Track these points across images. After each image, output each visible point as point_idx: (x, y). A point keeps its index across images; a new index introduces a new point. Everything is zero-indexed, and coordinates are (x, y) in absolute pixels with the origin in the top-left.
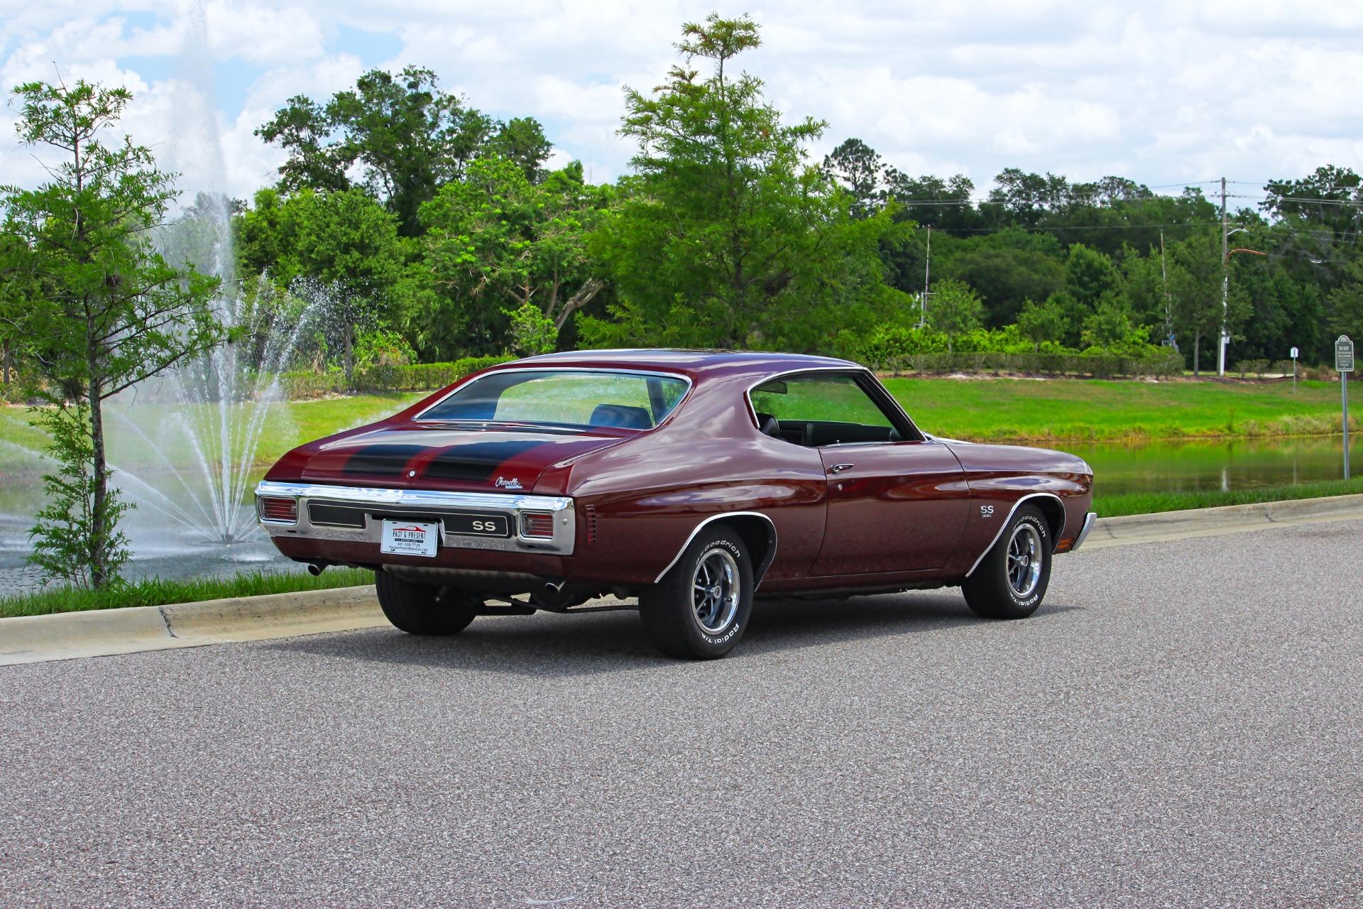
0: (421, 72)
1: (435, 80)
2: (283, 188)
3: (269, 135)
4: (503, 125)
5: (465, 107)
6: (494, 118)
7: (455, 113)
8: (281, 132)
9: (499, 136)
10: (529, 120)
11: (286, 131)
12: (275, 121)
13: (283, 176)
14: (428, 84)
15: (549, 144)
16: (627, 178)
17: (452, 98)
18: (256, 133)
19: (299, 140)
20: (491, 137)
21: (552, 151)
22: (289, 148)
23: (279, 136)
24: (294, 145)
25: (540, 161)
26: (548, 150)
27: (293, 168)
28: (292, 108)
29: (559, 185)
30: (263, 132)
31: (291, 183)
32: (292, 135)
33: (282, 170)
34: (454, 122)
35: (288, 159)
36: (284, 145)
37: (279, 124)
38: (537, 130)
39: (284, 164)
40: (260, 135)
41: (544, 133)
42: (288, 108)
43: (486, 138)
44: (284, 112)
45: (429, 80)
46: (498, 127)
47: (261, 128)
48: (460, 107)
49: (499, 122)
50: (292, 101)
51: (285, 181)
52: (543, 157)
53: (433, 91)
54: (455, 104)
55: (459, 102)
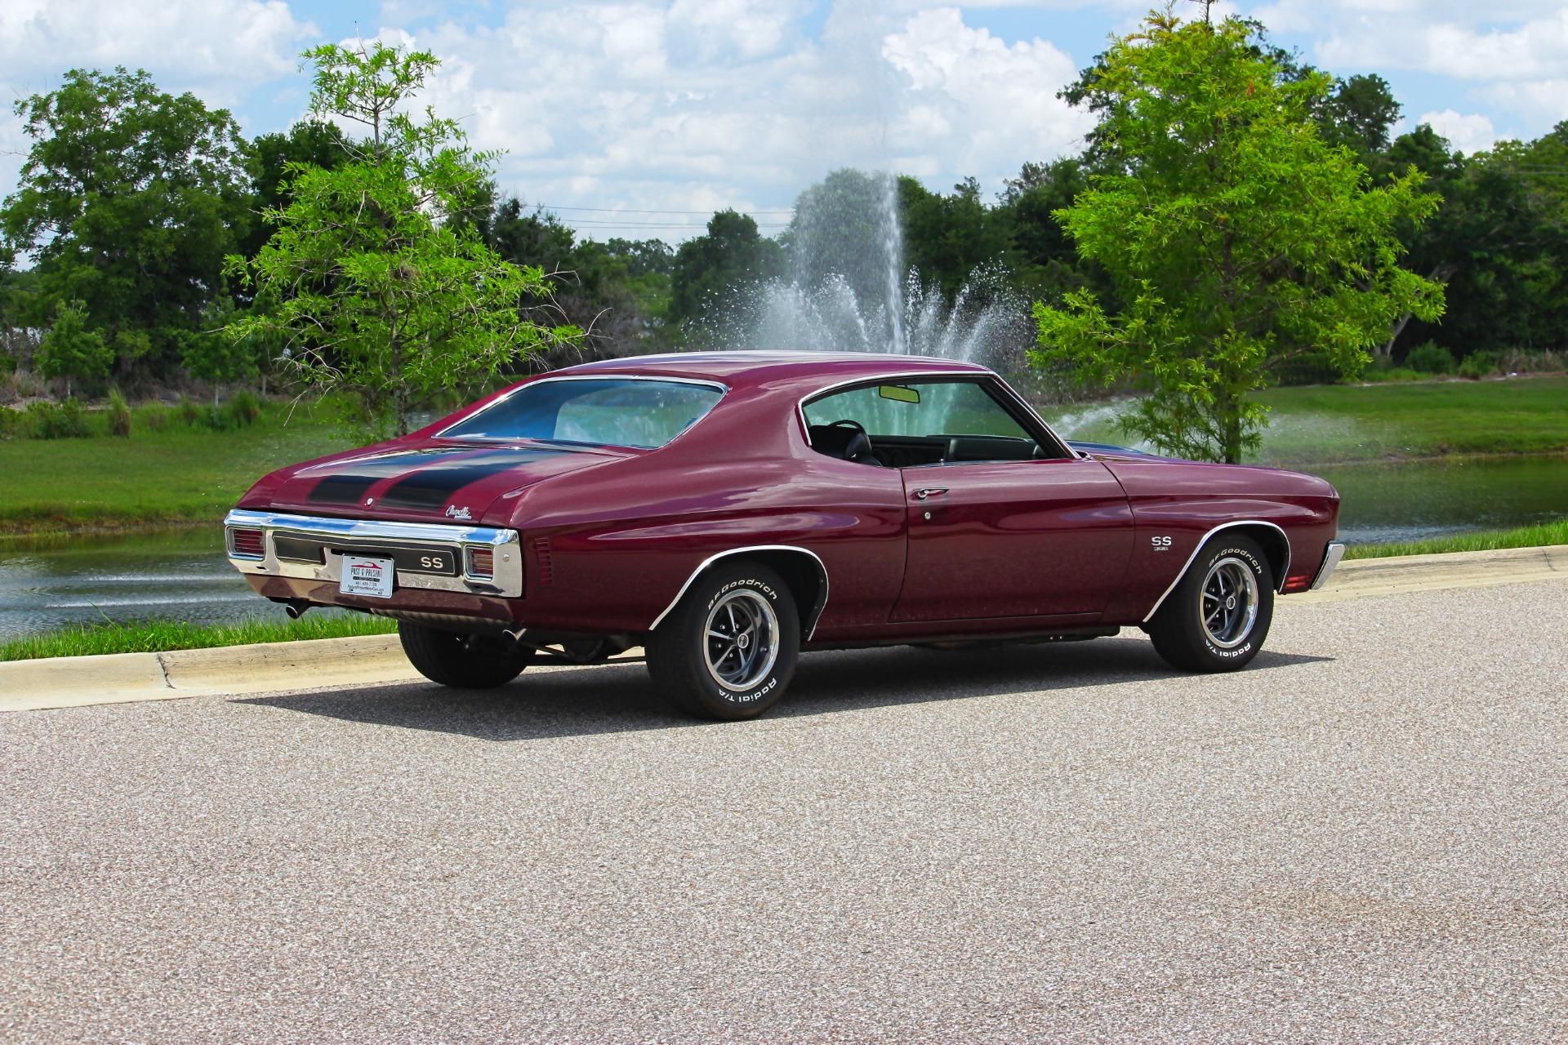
0: (1247, 23)
1: (1263, 32)
2: (1089, 157)
4: (1343, 83)
5: (1299, 63)
6: (1332, 75)
7: (1288, 69)
8: (1087, 94)
9: (1337, 97)
10: (1373, 77)
11: (1094, 92)
12: (1081, 81)
13: (1090, 145)
14: (1255, 37)
15: (1396, 105)
16: (1504, 144)
17: (1281, 53)
18: (1059, 96)
19: (1108, 103)
20: (1330, 98)
21: (1400, 113)
22: (1098, 112)
23: (1085, 99)
24: (1105, 109)
25: (1388, 125)
26: (1396, 112)
27: (1101, 135)
28: (1101, 66)
29: (1405, 153)
30: (1067, 94)
31: (1100, 152)
32: (1100, 97)
33: (1089, 137)
34: (1286, 80)
35: (1096, 124)
36: (1092, 108)
37: (1085, 84)
38: (1382, 89)
39: (1091, 131)
40: (1064, 98)
41: (1391, 92)
42: (1095, 66)
43: (1324, 100)
44: (1090, 70)
45: (1257, 31)
46: (1338, 85)
47: (1063, 90)
48: (1292, 62)
49: (1338, 80)
50: (1100, 57)
51: (1092, 150)
52: (1391, 120)
53: (1261, 45)
54: (1286, 59)
55: (1291, 58)
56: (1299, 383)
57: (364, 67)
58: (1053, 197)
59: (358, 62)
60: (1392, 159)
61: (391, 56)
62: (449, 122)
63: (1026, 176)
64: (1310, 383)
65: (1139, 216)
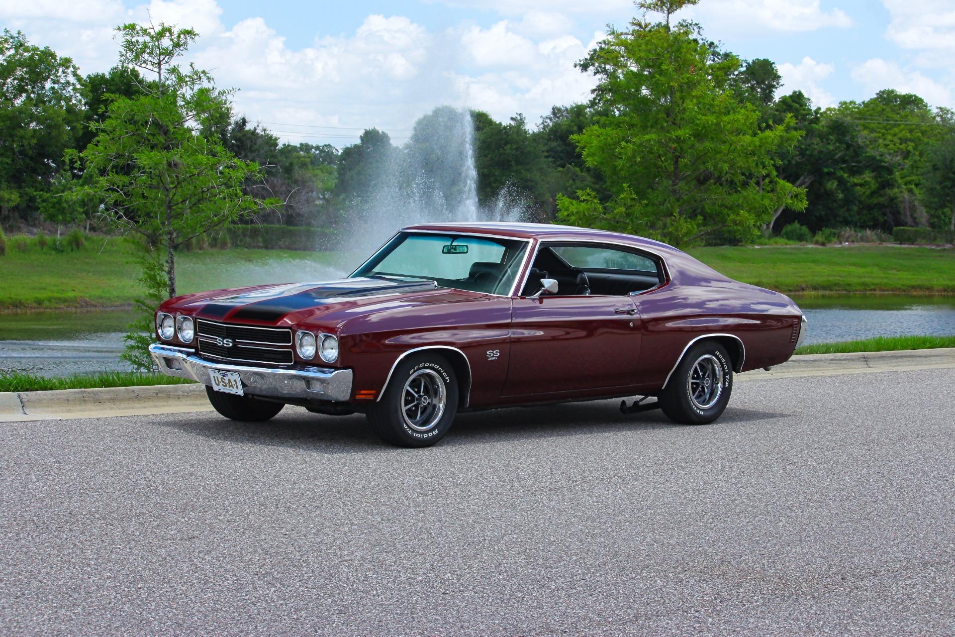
0: (691, 25)
1: (701, 30)
2: (593, 103)
3: (585, 67)
4: (748, 63)
5: (722, 50)
6: (741, 58)
7: (715, 54)
8: (593, 65)
9: (744, 72)
10: (765, 60)
11: (597, 64)
12: (589, 57)
13: (594, 96)
14: (696, 33)
15: (779, 78)
16: (845, 103)
17: (712, 44)
18: (575, 66)
19: (605, 71)
20: (740, 72)
21: (781, 82)
22: (599, 76)
23: (591, 68)
24: (603, 74)
25: (774, 89)
26: (779, 82)
27: (600, 90)
28: (601, 48)
29: (785, 107)
30: (581, 65)
31: (599, 100)
32: (600, 67)
33: (593, 91)
34: (714, 60)
35: (597, 83)
36: (595, 74)
37: (591, 59)
38: (771, 67)
39: (594, 87)
40: (578, 67)
41: (777, 69)
42: (598, 48)
43: (736, 73)
44: (595, 51)
45: (696, 30)
46: (744, 64)
47: (578, 62)
48: (717, 50)
49: (746, 61)
50: (600, 43)
51: (595, 99)
52: (776, 87)
53: (699, 38)
54: (714, 48)
55: (717, 46)
56: (716, 245)
57: (152, 37)
58: (570, 126)
59: (149, 34)
60: (777, 110)
61: (169, 31)
62: (203, 72)
63: (554, 113)
64: (722, 245)
65: (623, 143)
